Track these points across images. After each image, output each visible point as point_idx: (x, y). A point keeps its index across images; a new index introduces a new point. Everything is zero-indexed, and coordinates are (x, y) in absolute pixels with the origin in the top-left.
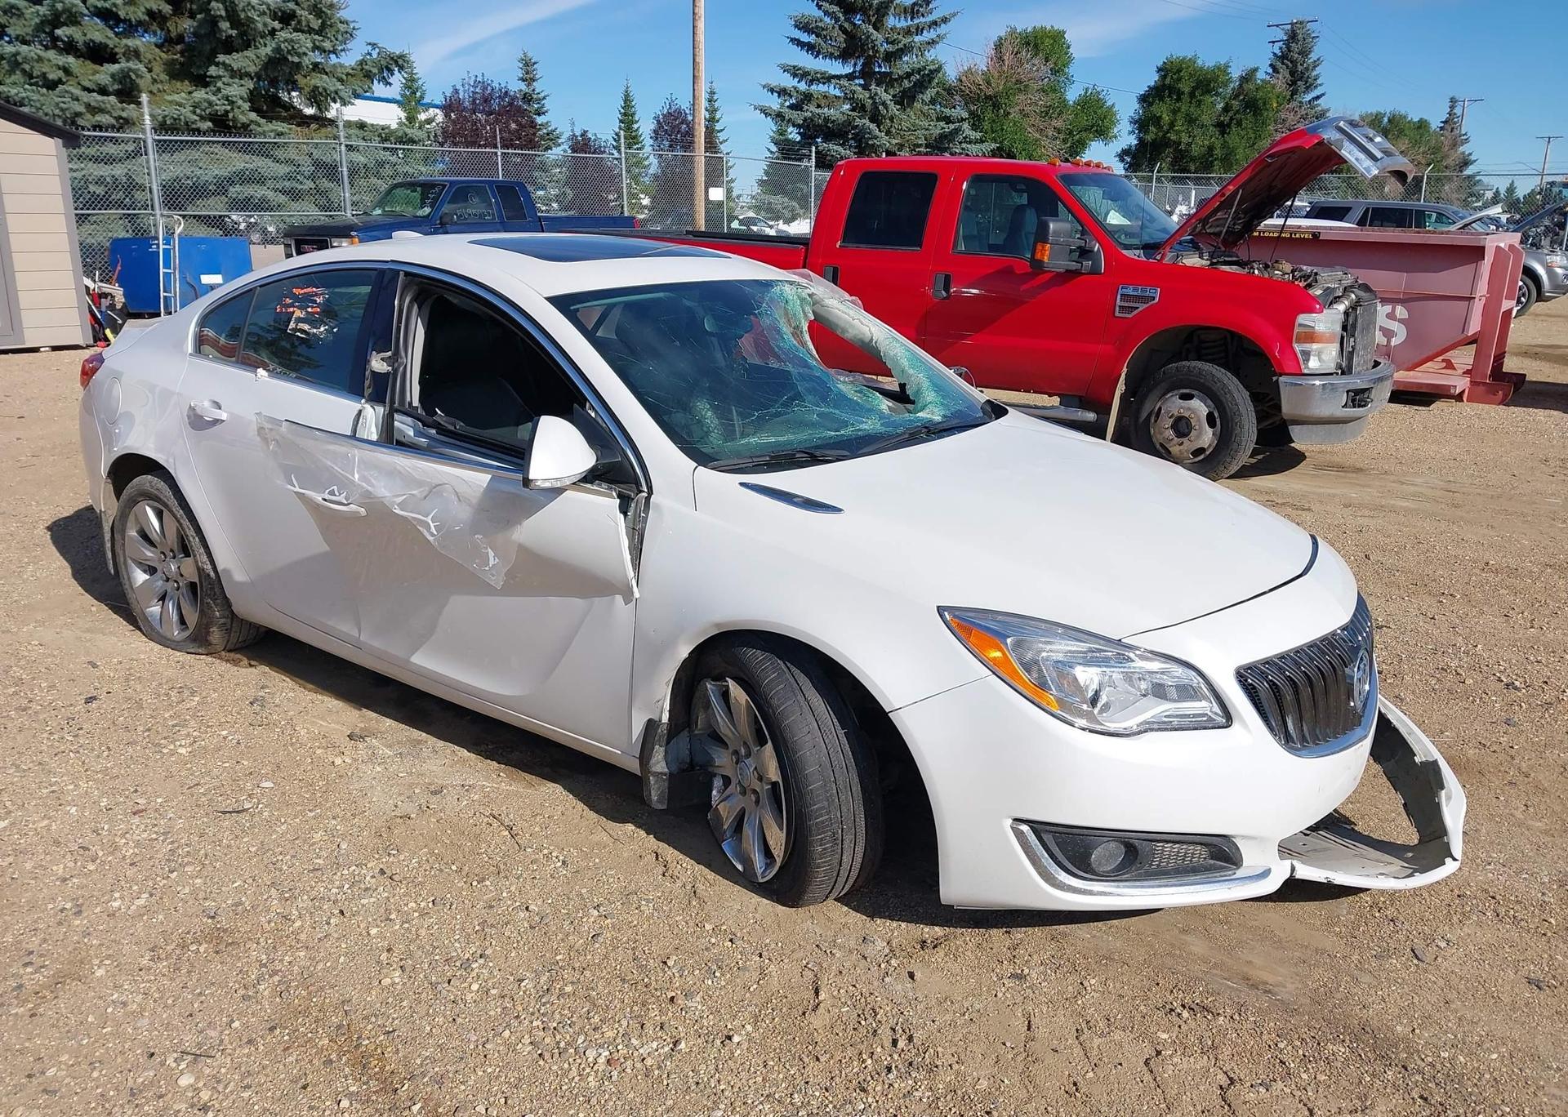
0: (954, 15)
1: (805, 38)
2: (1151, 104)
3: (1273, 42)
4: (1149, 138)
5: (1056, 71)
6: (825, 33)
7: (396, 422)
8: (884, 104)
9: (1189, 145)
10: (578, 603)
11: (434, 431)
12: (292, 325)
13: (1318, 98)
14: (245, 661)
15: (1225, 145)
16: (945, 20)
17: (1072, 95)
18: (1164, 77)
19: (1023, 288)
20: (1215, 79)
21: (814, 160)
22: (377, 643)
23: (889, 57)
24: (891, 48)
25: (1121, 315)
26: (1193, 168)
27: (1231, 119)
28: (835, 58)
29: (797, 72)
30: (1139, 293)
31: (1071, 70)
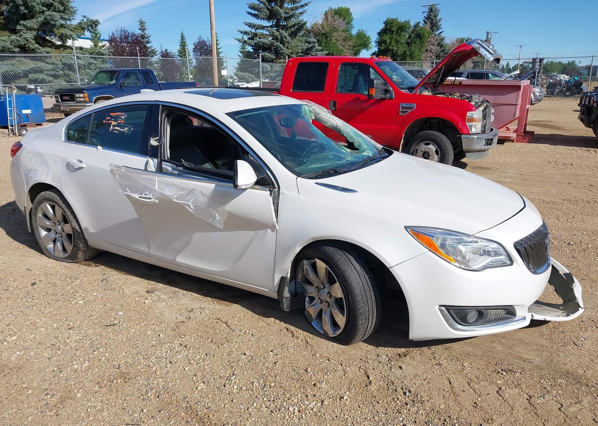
0: (310, 2)
1: (253, 12)
2: (382, 36)
3: (424, 12)
4: (382, 48)
5: (348, 23)
6: (261, 10)
7: (163, 165)
8: (285, 37)
9: (397, 50)
10: (251, 233)
11: (182, 168)
12: (111, 128)
13: (441, 33)
14: (94, 264)
15: (410, 50)
16: (306, 5)
17: (354, 32)
18: (386, 26)
19: (364, 105)
20: (405, 26)
21: (261, 59)
22: (159, 254)
23: (286, 19)
24: (286, 15)
25: (402, 114)
26: (399, 59)
27: (412, 41)
28: (265, 19)
29: (250, 25)
30: (408, 106)
31: (353, 23)
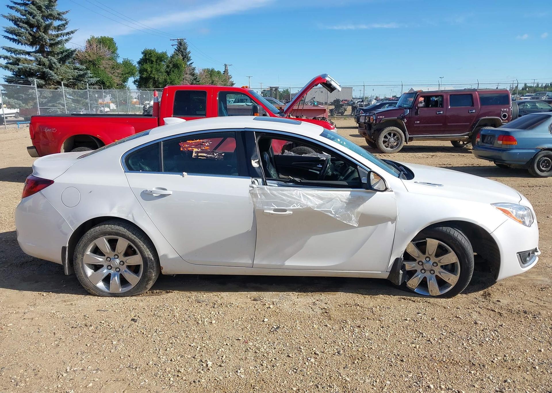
0: (76, 31)
1: (11, 36)
2: (142, 65)
3: (173, 45)
4: (144, 76)
5: (113, 52)
6: (22, 35)
8: (54, 63)
9: (158, 79)
12: (194, 154)
13: (191, 64)
15: (170, 79)
16: (72, 32)
17: (120, 60)
18: (145, 56)
20: (163, 56)
21: (36, 84)
23: (51, 45)
24: (52, 42)
26: (161, 86)
27: (170, 70)
28: (28, 45)
29: (9, 50)
31: (118, 52)
